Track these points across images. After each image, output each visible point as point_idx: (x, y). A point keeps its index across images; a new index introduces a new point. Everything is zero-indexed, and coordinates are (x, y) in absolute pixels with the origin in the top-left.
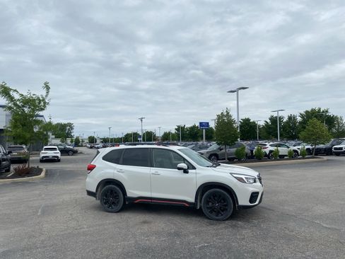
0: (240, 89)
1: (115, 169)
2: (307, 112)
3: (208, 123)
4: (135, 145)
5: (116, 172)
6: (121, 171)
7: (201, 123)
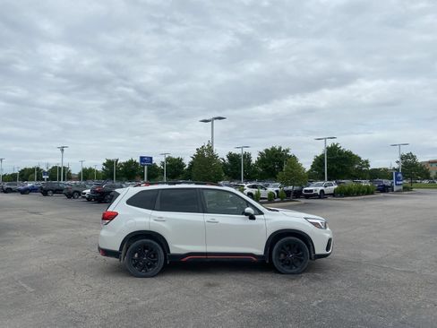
0: (216, 119)
1: (150, 216)
2: (267, 150)
3: (151, 158)
4: (175, 184)
5: (152, 221)
6: (161, 220)
7: (142, 158)
